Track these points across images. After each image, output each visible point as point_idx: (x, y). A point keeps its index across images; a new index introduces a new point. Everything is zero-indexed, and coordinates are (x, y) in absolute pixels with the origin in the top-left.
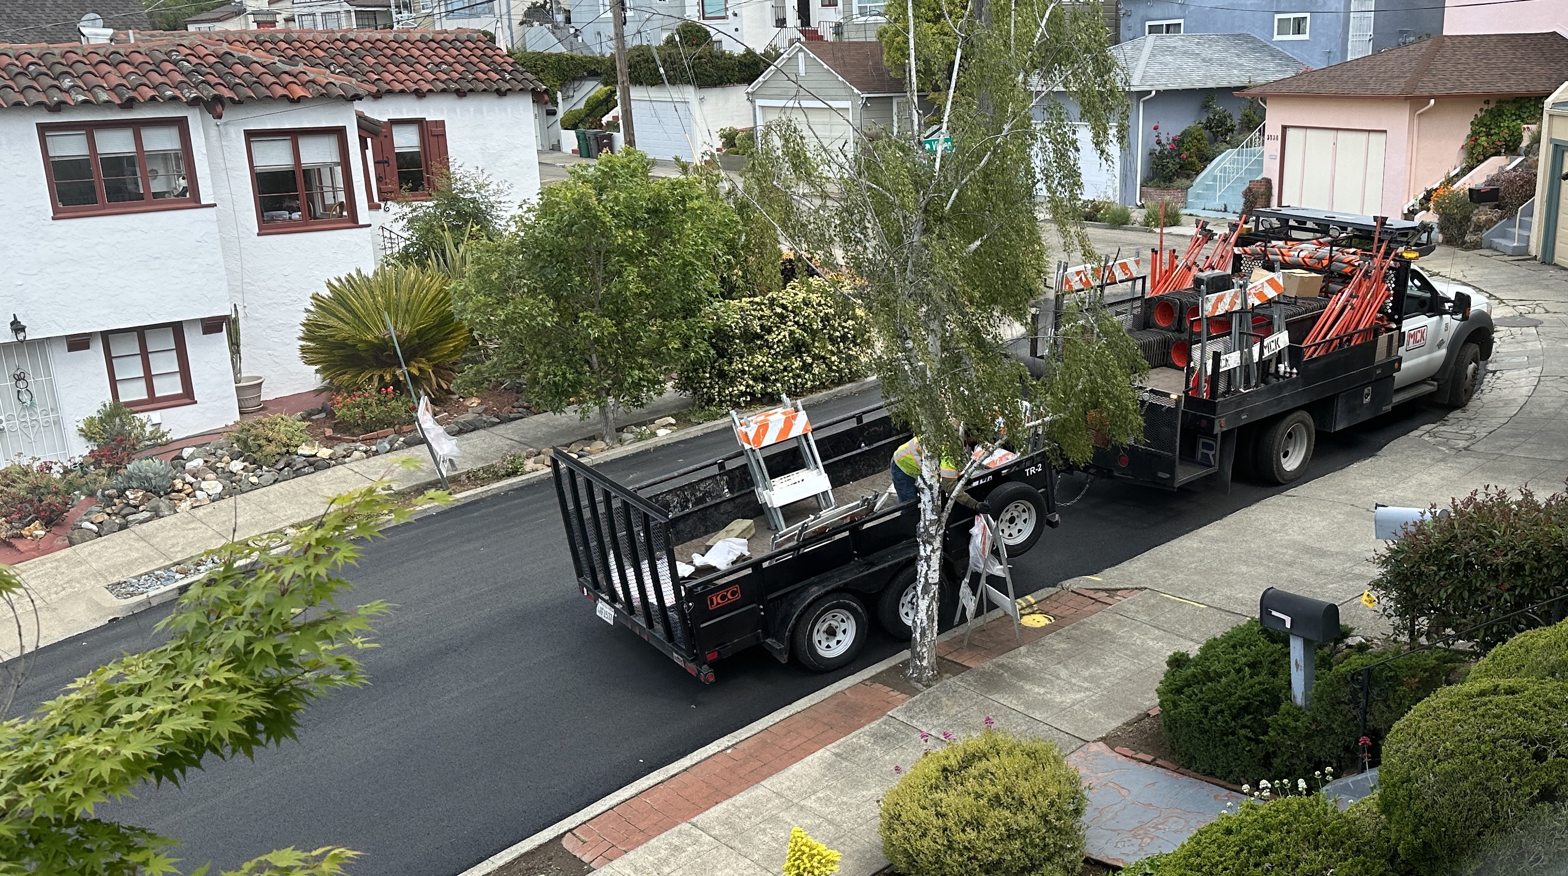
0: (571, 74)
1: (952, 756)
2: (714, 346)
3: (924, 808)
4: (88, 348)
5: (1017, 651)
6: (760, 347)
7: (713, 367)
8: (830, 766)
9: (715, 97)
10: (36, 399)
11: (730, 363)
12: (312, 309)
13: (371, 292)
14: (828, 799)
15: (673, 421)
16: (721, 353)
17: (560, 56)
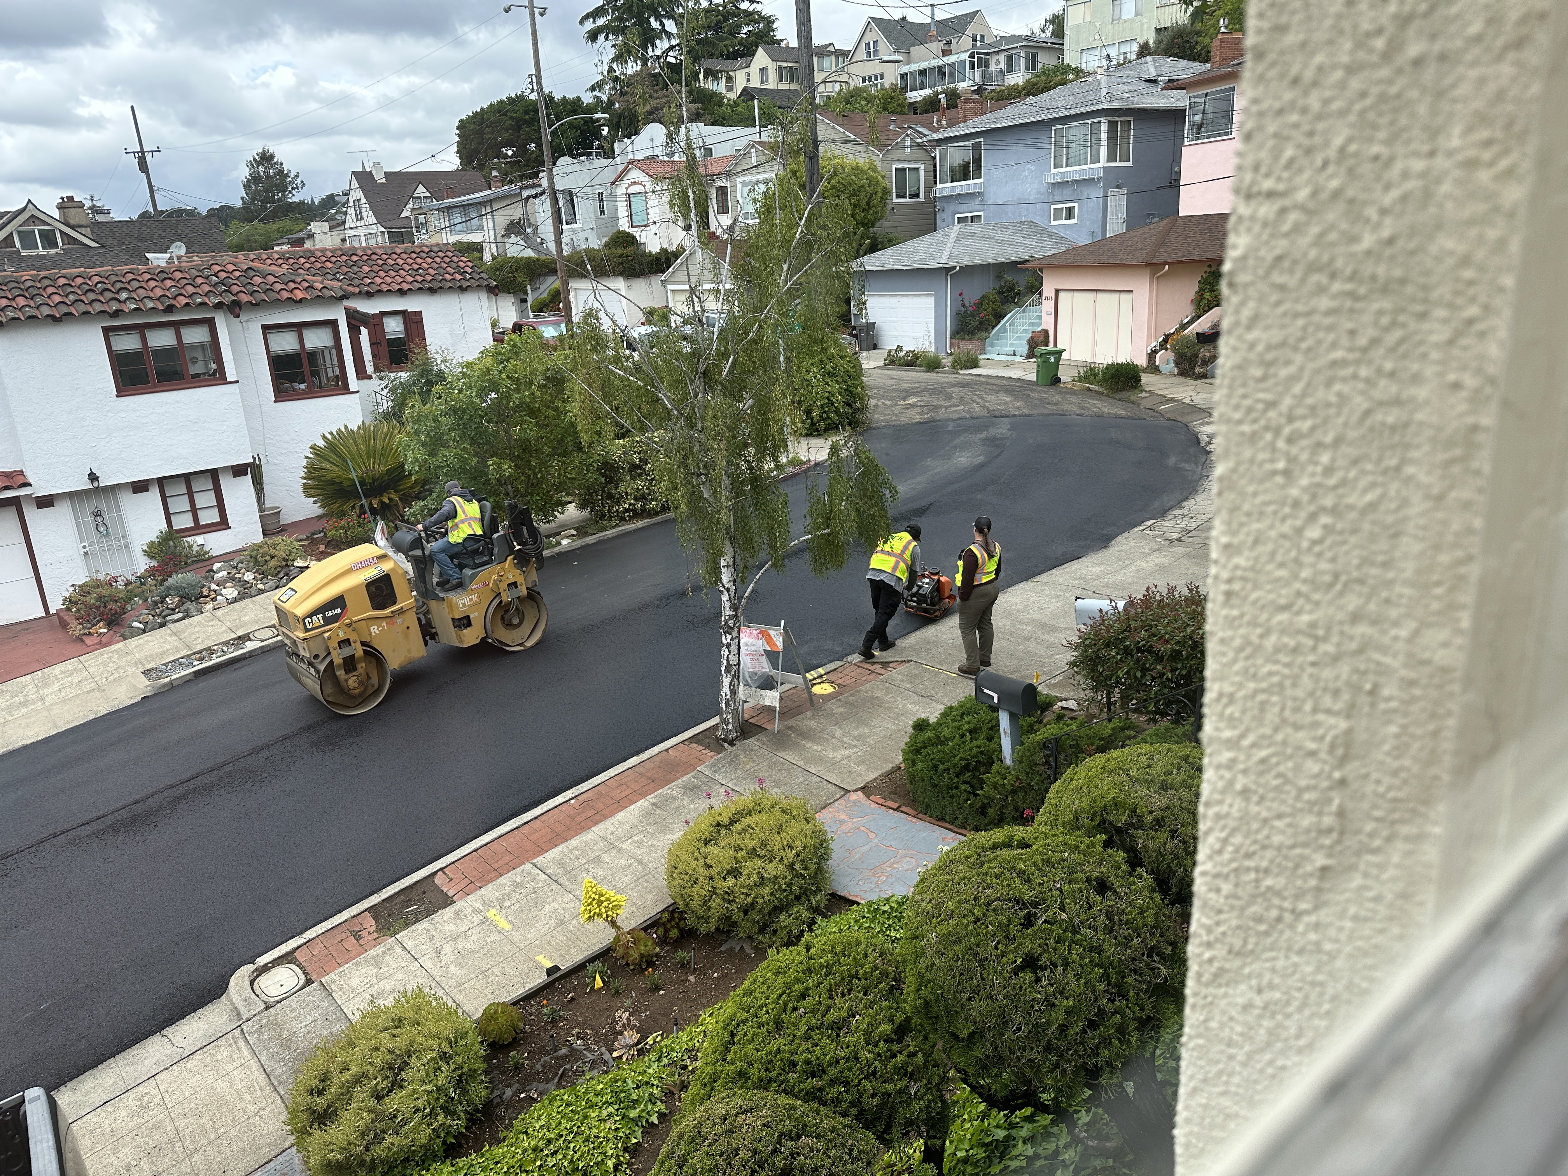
0: (538, 271)
1: (724, 814)
2: (603, 475)
3: (697, 859)
4: (147, 490)
5: (803, 716)
6: (640, 475)
7: (603, 491)
8: (648, 814)
9: (640, 285)
10: (110, 530)
11: (616, 488)
12: (311, 456)
13: (355, 442)
14: (641, 842)
15: (575, 533)
16: (610, 480)
17: (529, 260)
